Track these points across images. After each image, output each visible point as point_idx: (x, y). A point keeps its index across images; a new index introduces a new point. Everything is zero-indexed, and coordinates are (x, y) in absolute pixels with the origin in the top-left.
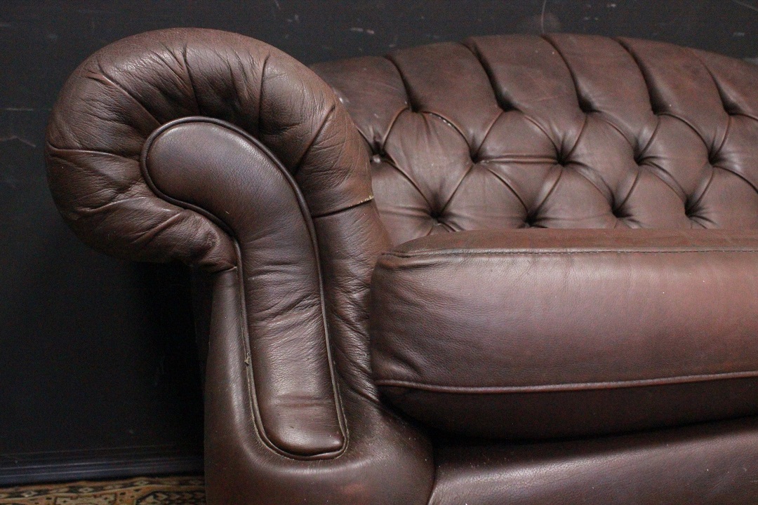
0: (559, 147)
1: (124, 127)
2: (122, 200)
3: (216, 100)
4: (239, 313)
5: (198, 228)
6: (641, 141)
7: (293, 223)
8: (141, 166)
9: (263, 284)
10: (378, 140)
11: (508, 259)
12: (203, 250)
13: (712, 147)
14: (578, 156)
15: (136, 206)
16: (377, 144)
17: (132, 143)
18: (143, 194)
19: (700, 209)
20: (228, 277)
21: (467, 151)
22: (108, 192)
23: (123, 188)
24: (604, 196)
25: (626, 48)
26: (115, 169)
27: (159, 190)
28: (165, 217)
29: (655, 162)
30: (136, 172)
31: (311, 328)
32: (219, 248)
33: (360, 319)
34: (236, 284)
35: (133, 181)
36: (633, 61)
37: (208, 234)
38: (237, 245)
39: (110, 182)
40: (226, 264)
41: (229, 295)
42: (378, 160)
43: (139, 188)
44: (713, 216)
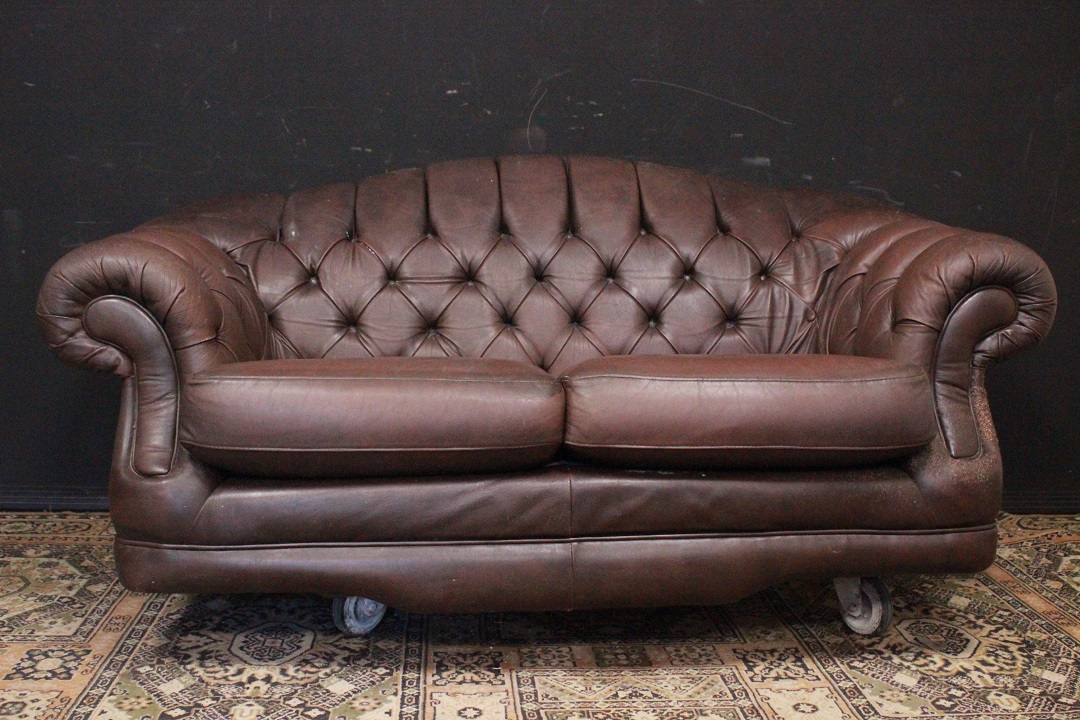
2: (72, 340)
3: (119, 287)
4: (134, 400)
5: (111, 355)
7: (162, 353)
8: (82, 323)
9: (146, 386)
11: (242, 382)
12: (114, 367)
15: (78, 344)
17: (78, 310)
18: (83, 337)
20: (129, 382)
22: (64, 337)
23: (72, 334)
26: (67, 325)
27: (92, 336)
28: (93, 350)
30: (79, 325)
31: (172, 408)
32: (123, 366)
34: (134, 385)
35: (78, 330)
37: (117, 358)
39: (64, 332)
40: (127, 374)
41: (129, 391)
43: (82, 333)
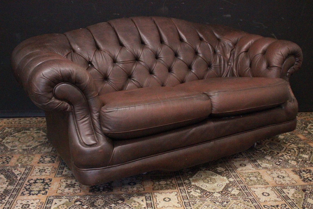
0: (136, 57)
1: (49, 87)
6: (157, 53)
10: (90, 60)
13: (176, 53)
14: (141, 59)
16: (90, 61)
19: (172, 70)
21: (113, 61)
24: (148, 70)
25: (155, 23)
29: (160, 58)
33: (98, 119)
36: (156, 28)
38: (72, 106)
42: (90, 65)
44: (175, 72)
